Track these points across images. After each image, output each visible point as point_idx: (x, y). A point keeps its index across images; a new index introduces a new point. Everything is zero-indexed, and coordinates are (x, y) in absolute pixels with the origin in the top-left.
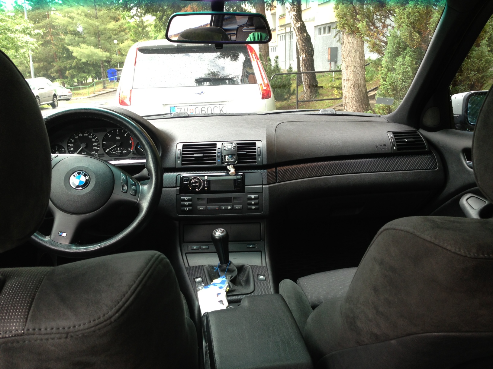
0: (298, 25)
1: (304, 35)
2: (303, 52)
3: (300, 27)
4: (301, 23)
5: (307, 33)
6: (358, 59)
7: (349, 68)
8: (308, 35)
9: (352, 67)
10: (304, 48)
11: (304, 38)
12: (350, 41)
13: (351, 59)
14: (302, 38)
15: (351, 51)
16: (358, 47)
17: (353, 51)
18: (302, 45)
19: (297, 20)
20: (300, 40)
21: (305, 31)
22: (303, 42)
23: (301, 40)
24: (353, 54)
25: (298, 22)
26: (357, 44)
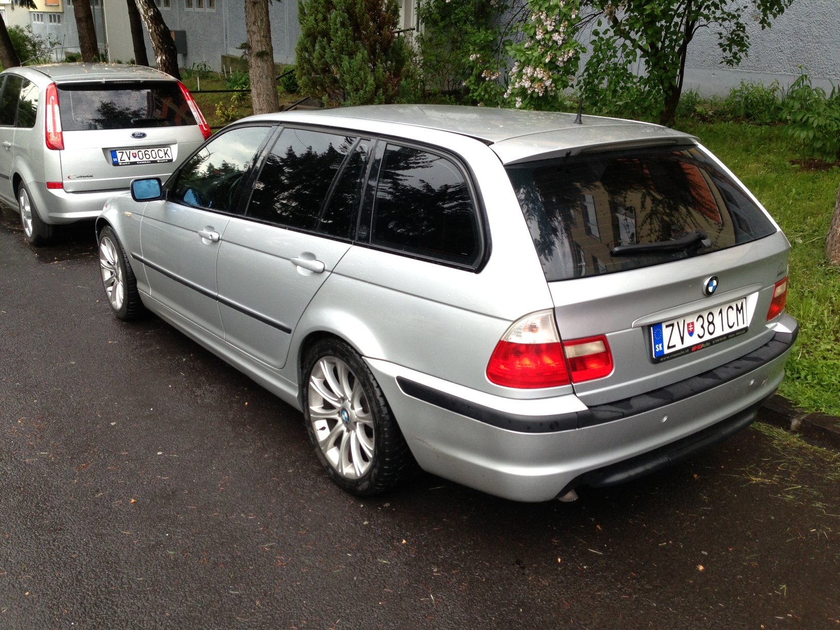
0: (151, 13)
1: (161, 28)
2: (161, 51)
3: (154, 15)
4: (154, 11)
5: (164, 24)
6: (270, 86)
7: (262, 96)
8: (166, 27)
9: (265, 96)
10: (162, 45)
11: (160, 32)
12: (260, 65)
13: (263, 86)
14: (157, 32)
15: (262, 76)
16: (268, 72)
17: (264, 76)
18: (159, 42)
19: (148, 5)
20: (155, 35)
21: (162, 22)
22: (160, 37)
23: (157, 35)
24: (264, 80)
25: (150, 8)
26: (268, 69)
